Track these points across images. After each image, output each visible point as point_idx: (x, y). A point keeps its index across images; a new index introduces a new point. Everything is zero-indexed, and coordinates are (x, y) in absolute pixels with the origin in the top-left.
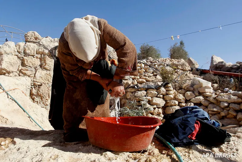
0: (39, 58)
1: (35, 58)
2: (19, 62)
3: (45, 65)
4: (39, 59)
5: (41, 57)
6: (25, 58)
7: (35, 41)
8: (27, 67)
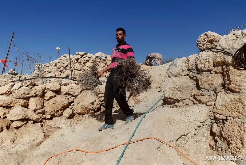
0: (220, 73)
1: (214, 75)
2: (192, 84)
3: (230, 83)
4: (220, 75)
5: (223, 70)
6: (199, 76)
7: (210, 46)
8: (202, 89)
